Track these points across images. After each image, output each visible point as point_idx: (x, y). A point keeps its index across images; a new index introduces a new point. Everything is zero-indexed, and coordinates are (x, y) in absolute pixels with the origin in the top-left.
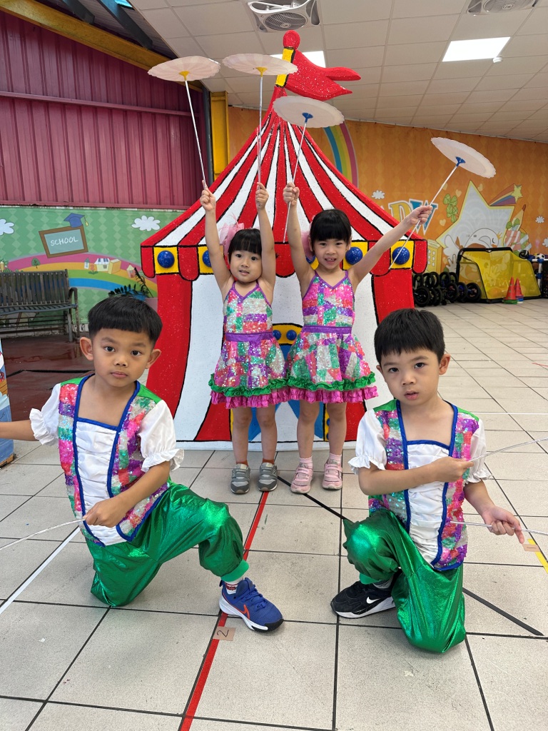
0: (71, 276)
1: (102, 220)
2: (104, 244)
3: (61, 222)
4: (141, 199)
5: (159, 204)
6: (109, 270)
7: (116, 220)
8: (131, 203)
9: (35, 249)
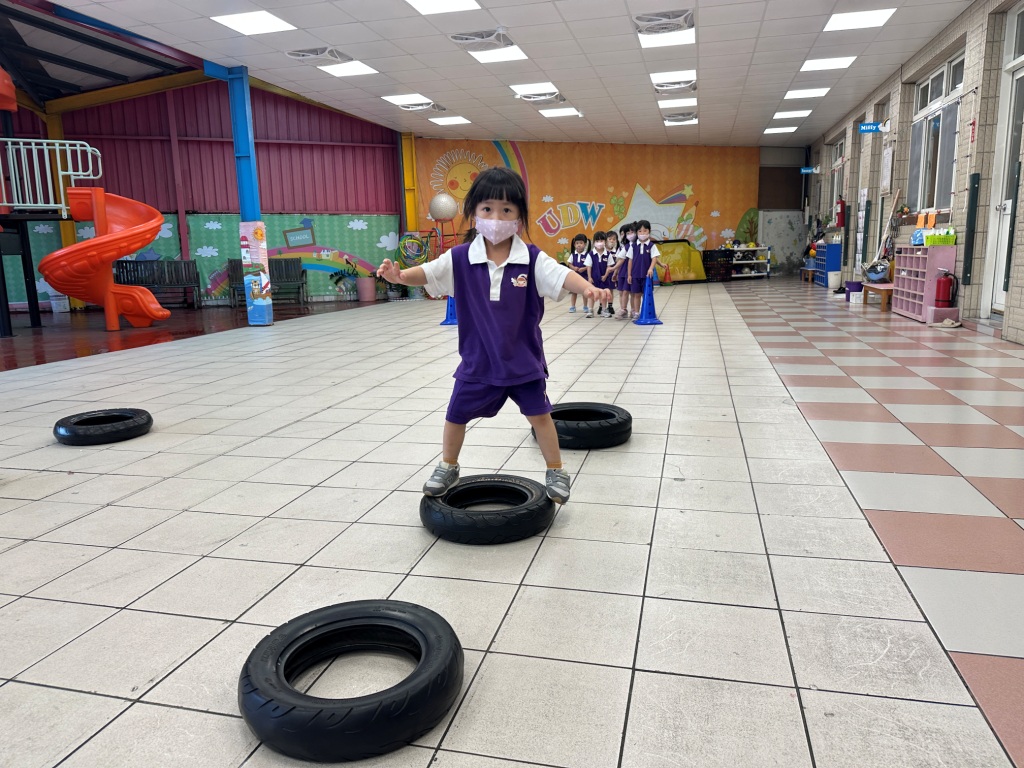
0: (304, 262)
1: (326, 223)
2: (327, 239)
3: (298, 225)
4: (354, 208)
5: (368, 211)
6: (330, 258)
7: (336, 223)
8: (348, 210)
9: (280, 243)
